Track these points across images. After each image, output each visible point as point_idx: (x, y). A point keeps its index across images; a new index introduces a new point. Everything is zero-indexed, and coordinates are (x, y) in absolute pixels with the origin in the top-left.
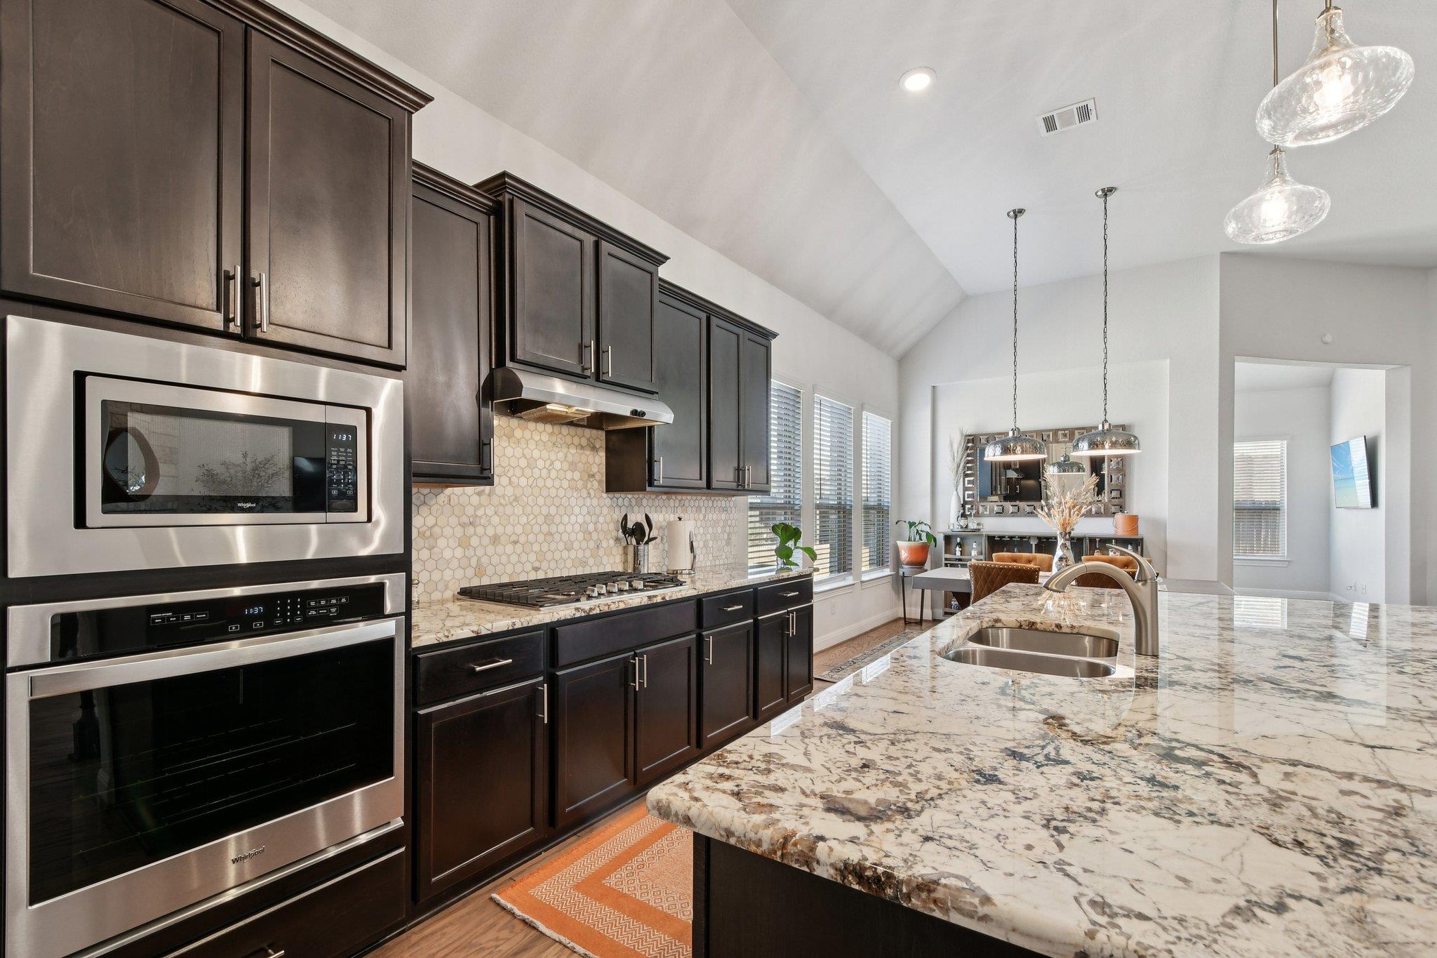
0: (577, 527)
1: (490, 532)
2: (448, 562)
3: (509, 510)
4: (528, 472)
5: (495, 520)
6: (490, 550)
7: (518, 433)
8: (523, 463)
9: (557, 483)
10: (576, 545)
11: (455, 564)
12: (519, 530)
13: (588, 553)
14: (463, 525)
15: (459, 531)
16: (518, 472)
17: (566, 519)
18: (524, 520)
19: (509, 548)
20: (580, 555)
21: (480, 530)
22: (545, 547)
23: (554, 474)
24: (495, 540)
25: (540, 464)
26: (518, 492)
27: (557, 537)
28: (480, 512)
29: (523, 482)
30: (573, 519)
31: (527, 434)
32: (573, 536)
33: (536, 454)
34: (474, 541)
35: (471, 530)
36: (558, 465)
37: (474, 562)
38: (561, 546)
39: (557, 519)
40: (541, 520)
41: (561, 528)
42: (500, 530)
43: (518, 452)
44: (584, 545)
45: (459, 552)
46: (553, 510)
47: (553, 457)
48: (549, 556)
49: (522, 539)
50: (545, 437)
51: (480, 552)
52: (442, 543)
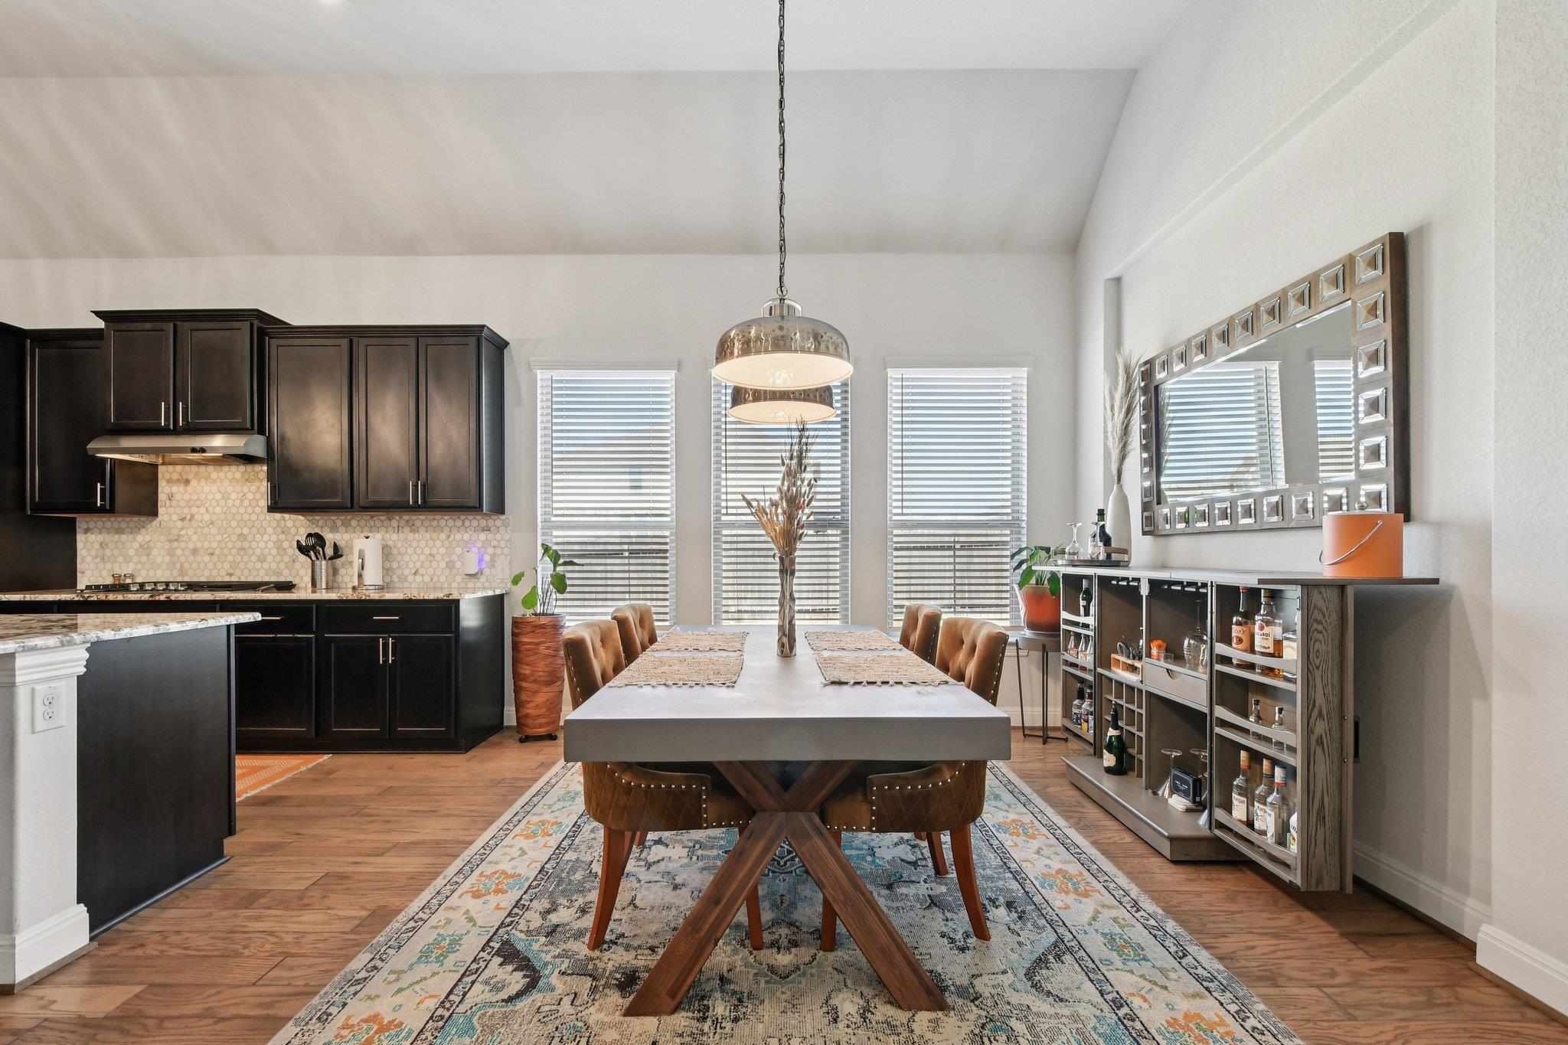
0: (270, 544)
1: (191, 546)
2: (159, 565)
3: (205, 531)
4: (222, 503)
5: (195, 538)
6: (191, 559)
7: (214, 475)
8: (218, 496)
9: (250, 510)
10: (269, 559)
11: (164, 566)
12: (215, 545)
13: (282, 566)
14: (171, 541)
15: (167, 545)
16: (214, 503)
17: (258, 537)
18: (219, 538)
19: (207, 558)
20: (274, 566)
21: (183, 545)
22: (238, 559)
23: (246, 503)
24: (195, 552)
25: (233, 496)
26: (214, 518)
27: (250, 552)
28: (183, 533)
29: (218, 510)
30: (266, 537)
31: (222, 475)
32: (266, 552)
33: (230, 489)
34: (179, 552)
35: (176, 544)
36: (250, 496)
37: (178, 566)
38: (254, 558)
39: (250, 538)
40: (234, 538)
41: (254, 545)
42: (199, 545)
43: (214, 488)
44: (278, 558)
45: (167, 559)
46: (246, 531)
47: (245, 490)
48: (242, 565)
49: (218, 552)
50: (238, 475)
51: (182, 559)
52: (155, 552)
